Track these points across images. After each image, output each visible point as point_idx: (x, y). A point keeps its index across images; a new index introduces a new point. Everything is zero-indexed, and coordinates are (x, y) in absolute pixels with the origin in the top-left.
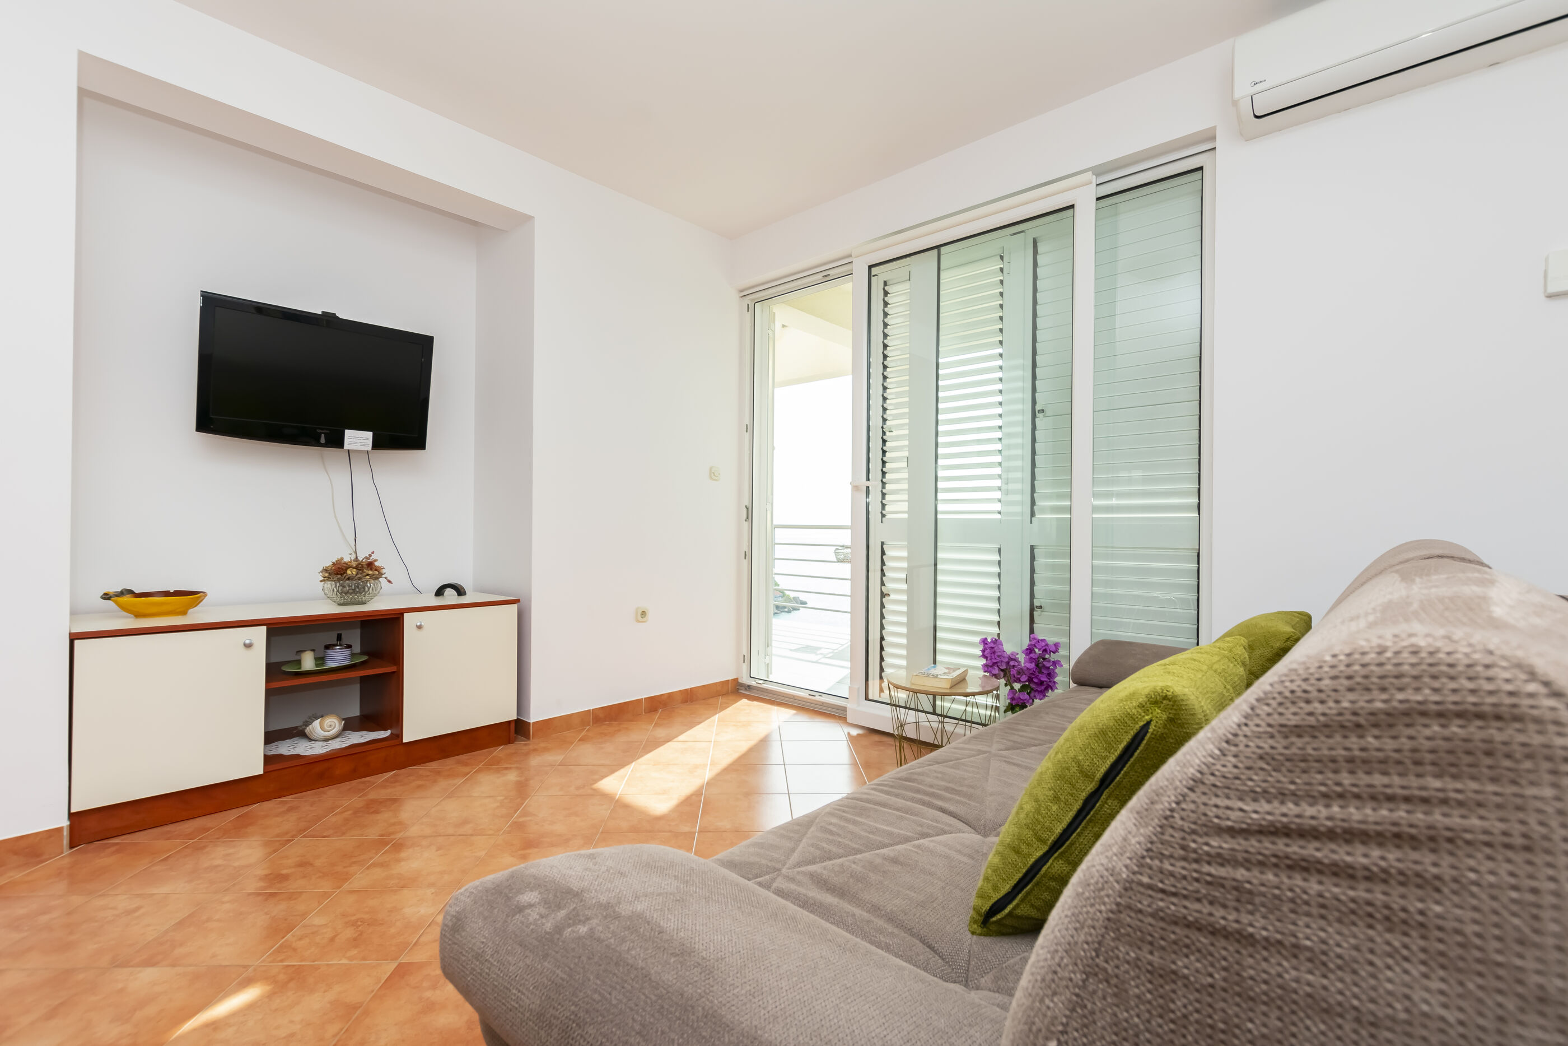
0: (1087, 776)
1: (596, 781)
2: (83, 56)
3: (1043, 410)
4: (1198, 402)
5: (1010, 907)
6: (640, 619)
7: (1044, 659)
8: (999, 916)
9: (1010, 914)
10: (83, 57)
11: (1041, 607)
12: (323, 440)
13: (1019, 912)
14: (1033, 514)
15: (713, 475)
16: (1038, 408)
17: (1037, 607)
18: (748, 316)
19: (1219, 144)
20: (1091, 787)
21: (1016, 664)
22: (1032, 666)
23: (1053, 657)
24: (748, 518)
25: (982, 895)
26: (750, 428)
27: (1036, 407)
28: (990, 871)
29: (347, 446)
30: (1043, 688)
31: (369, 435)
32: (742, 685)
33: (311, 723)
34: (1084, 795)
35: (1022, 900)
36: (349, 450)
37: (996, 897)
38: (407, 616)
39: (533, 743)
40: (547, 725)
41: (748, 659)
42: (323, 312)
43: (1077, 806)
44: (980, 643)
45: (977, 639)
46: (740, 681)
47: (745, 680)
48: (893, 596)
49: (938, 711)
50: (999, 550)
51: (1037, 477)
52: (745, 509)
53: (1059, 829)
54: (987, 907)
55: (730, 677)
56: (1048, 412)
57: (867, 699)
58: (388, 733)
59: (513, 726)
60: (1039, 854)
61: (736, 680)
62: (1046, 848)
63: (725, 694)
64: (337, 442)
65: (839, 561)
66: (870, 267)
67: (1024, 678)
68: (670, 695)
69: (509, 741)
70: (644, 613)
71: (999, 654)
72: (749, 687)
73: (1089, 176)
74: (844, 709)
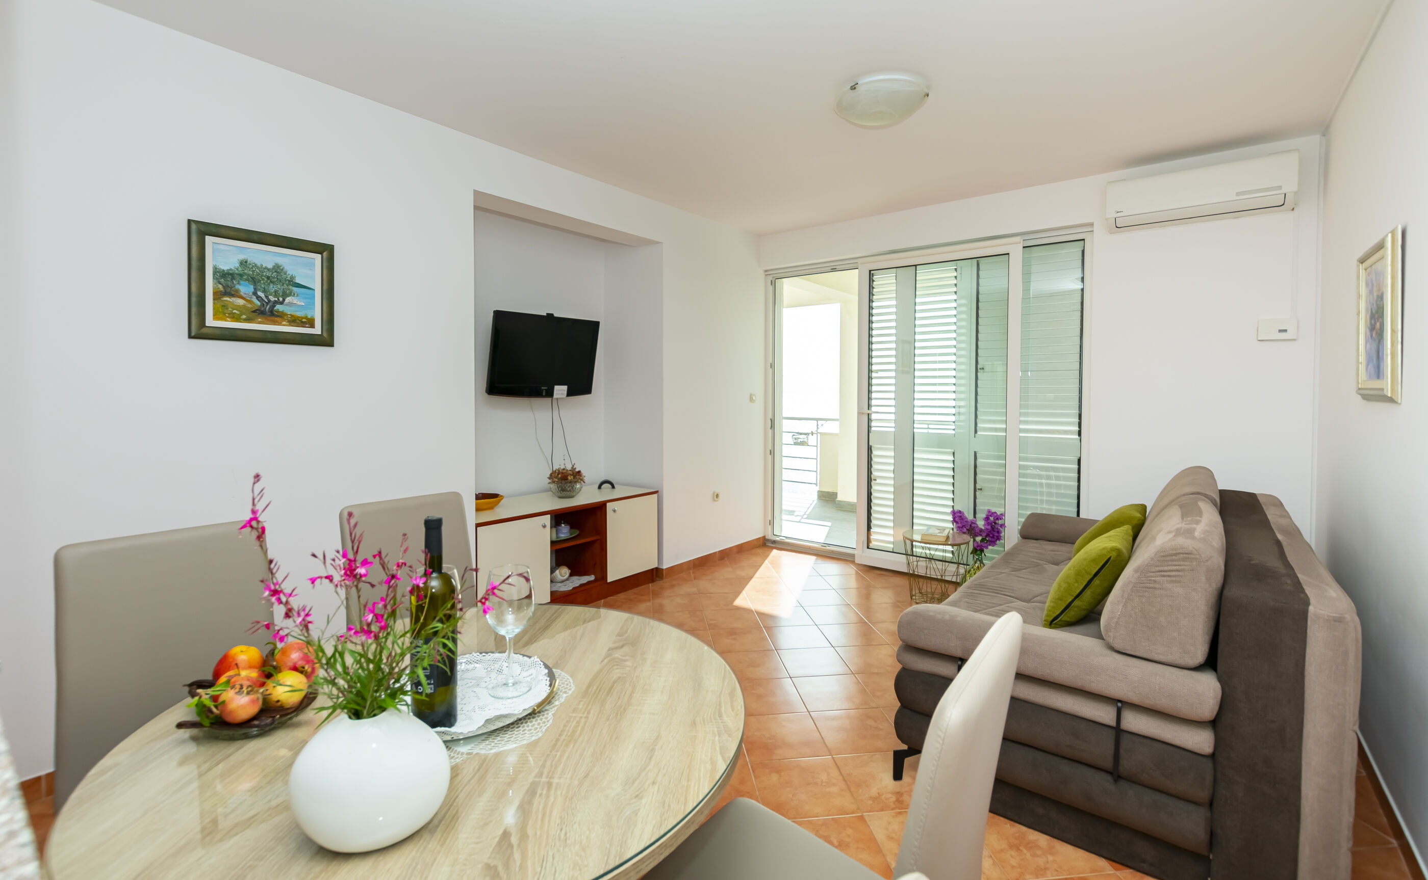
0: (1088, 573)
1: (734, 600)
2: (475, 191)
3: (983, 368)
4: (1079, 371)
5: (1061, 617)
6: (716, 499)
7: (995, 523)
8: (1056, 621)
9: (1060, 620)
10: (477, 193)
11: (981, 489)
12: (544, 394)
13: (1063, 619)
14: (976, 432)
15: (751, 400)
16: (979, 366)
17: (978, 489)
18: (771, 288)
19: (1095, 228)
20: (1089, 577)
21: (976, 526)
22: (989, 527)
23: (1000, 522)
24: (772, 427)
25: (1047, 615)
26: (772, 366)
27: (978, 366)
28: (1050, 608)
29: (555, 396)
30: (995, 539)
31: (565, 388)
32: (768, 540)
33: (555, 572)
34: (1088, 579)
35: (1064, 615)
36: (557, 398)
37: (1054, 615)
38: (608, 504)
39: (666, 582)
40: (671, 569)
41: (772, 523)
42: (547, 314)
43: (1085, 584)
44: (951, 513)
45: (950, 510)
46: (767, 537)
47: (770, 536)
48: (878, 481)
49: (915, 554)
50: (954, 453)
51: (979, 409)
52: (770, 421)
53: (1078, 591)
54: (1051, 619)
55: (760, 535)
56: (986, 369)
57: (868, 548)
58: (592, 578)
59: (655, 571)
60: (1070, 600)
61: (764, 537)
62: (1073, 598)
63: (758, 547)
64: (550, 394)
65: (796, 444)
66: (870, 271)
67: (984, 534)
68: (731, 548)
69: (653, 581)
70: (717, 496)
71: (966, 520)
72: (774, 542)
73: (1018, 239)
74: (853, 556)
